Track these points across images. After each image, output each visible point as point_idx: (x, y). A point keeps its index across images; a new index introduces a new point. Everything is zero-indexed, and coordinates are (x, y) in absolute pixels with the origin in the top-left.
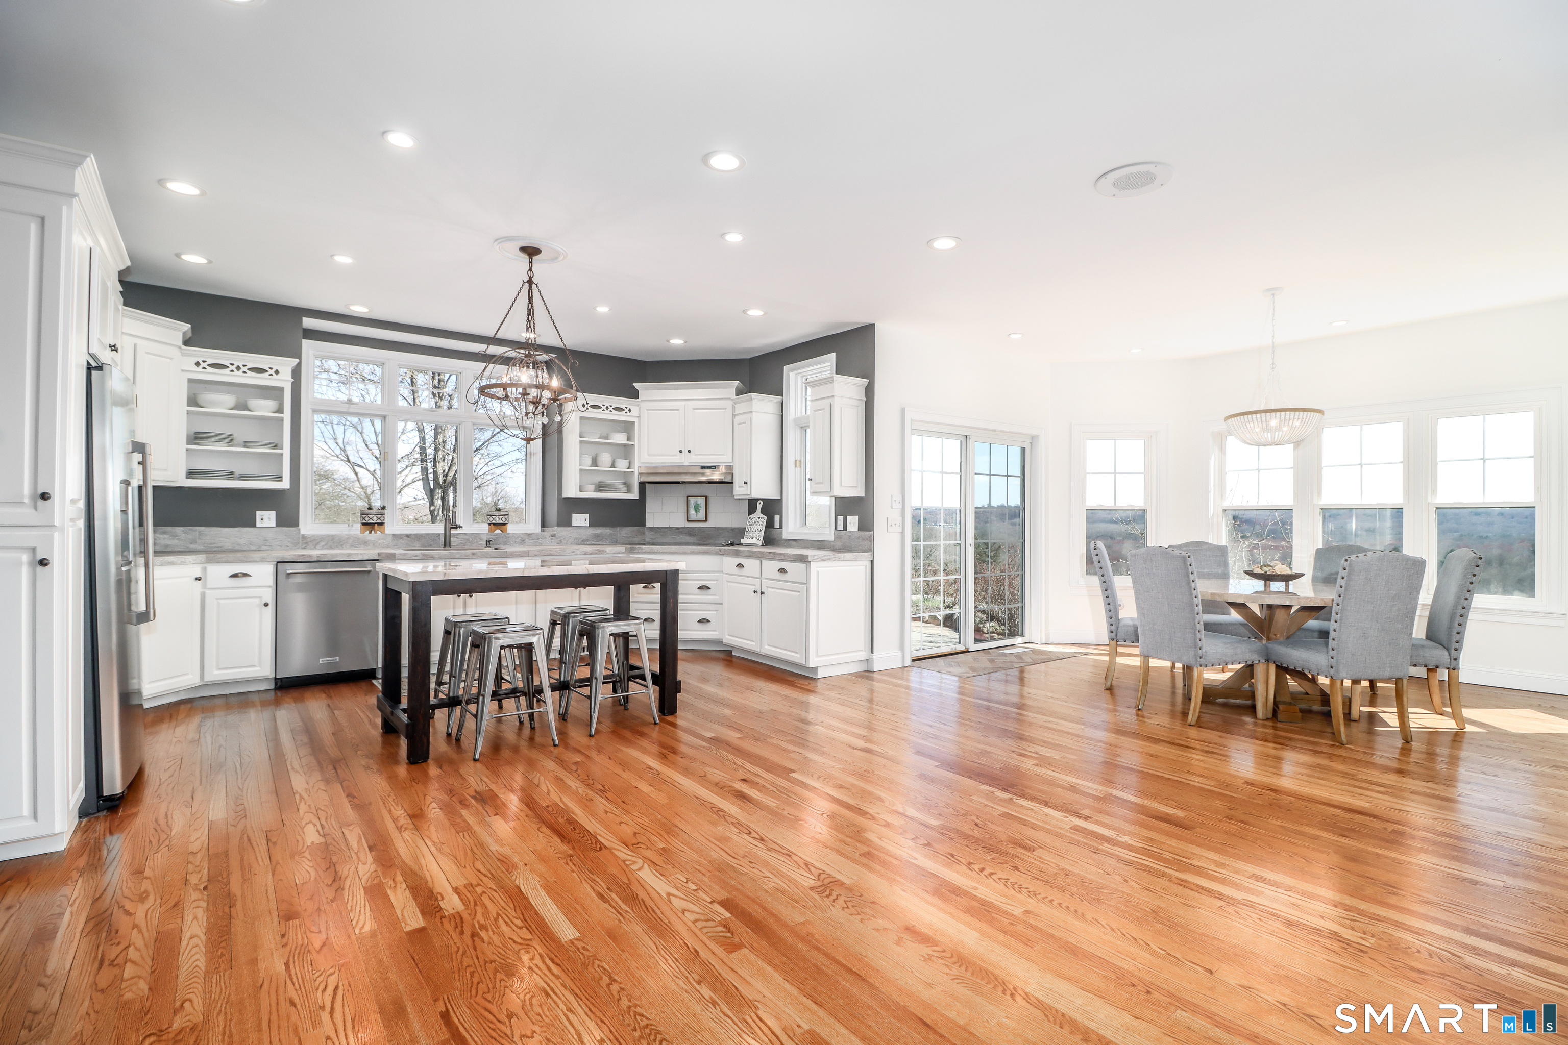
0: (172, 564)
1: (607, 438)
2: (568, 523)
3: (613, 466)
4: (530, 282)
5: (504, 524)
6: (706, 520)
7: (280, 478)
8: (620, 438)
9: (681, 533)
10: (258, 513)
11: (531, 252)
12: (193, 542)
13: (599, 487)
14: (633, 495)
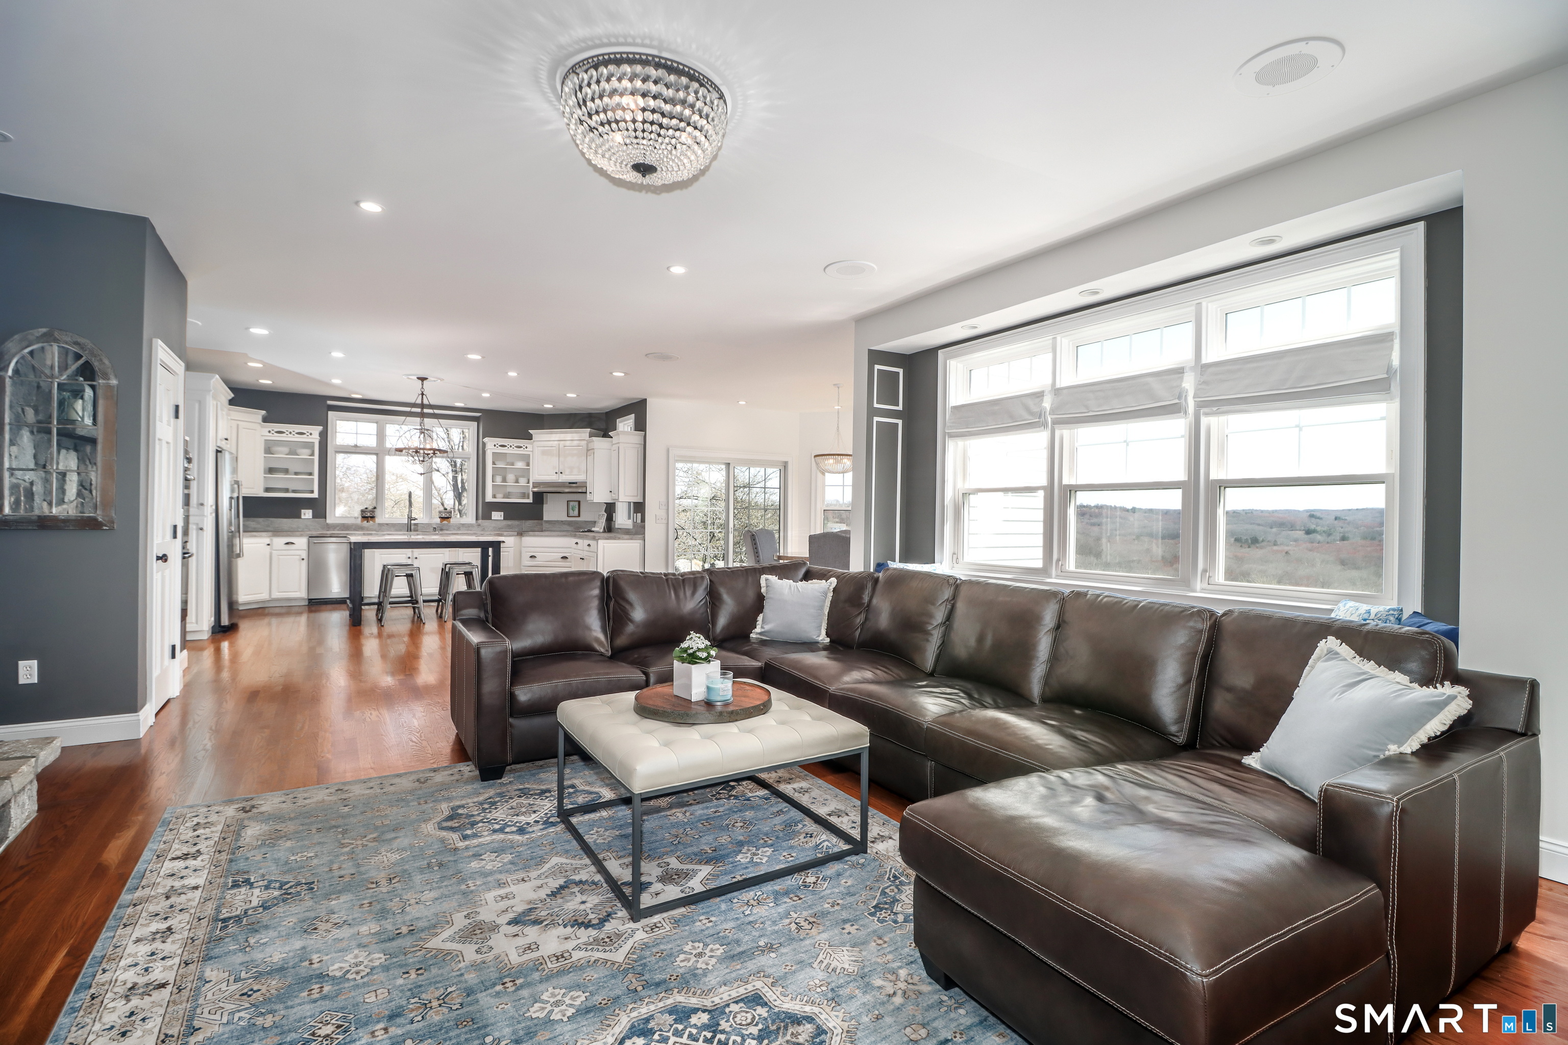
0: (255, 536)
1: (513, 465)
2: (489, 518)
3: (517, 482)
4: (423, 394)
5: (448, 518)
6: (579, 516)
7: (312, 492)
8: (520, 465)
9: (564, 524)
10: (303, 511)
11: (423, 379)
12: (268, 526)
13: (508, 495)
14: (530, 500)
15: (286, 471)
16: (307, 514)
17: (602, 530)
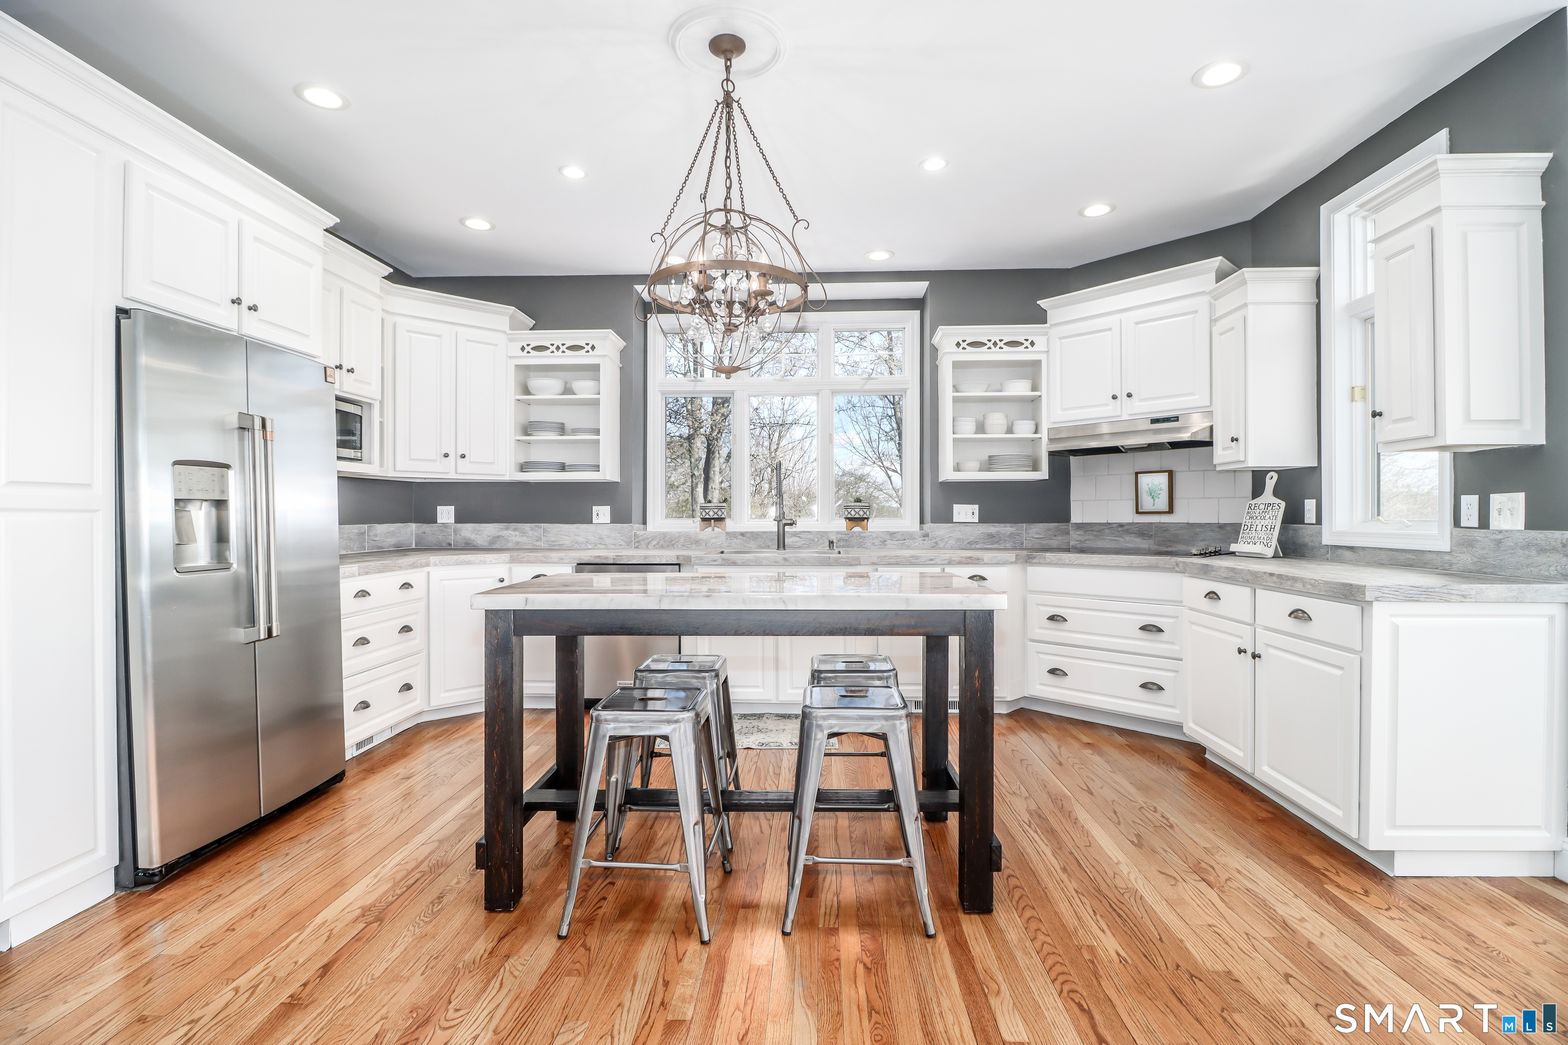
0: (469, 563)
1: (1001, 391)
2: (947, 518)
3: (1010, 430)
4: (728, 101)
5: (863, 519)
6: (1171, 510)
8: (1020, 388)
9: (1128, 532)
10: (594, 508)
11: (723, 49)
13: (990, 463)
14: (1043, 474)
15: (562, 429)
16: (602, 513)
17: (1270, 552)
